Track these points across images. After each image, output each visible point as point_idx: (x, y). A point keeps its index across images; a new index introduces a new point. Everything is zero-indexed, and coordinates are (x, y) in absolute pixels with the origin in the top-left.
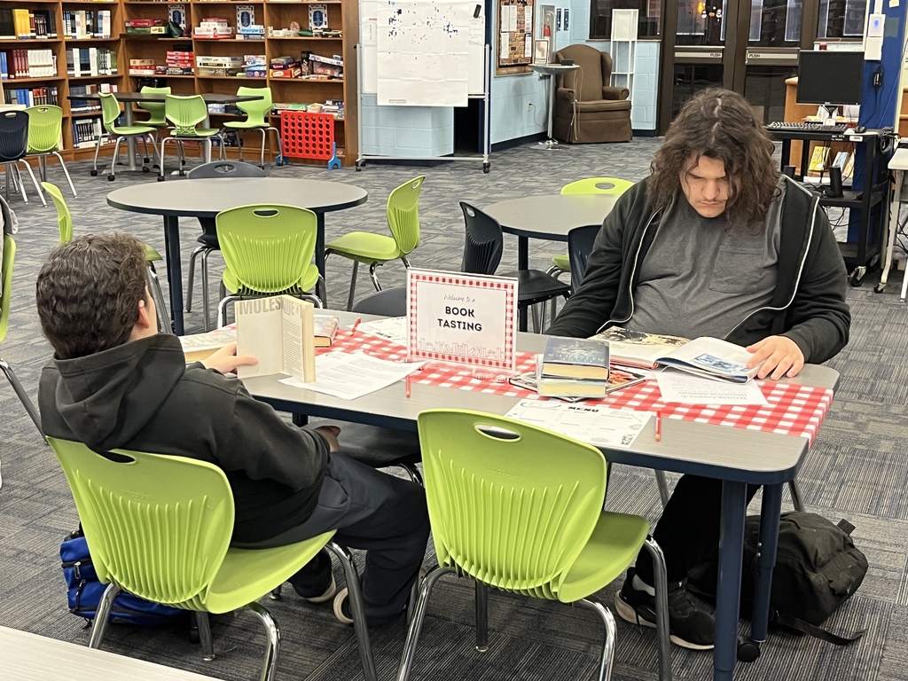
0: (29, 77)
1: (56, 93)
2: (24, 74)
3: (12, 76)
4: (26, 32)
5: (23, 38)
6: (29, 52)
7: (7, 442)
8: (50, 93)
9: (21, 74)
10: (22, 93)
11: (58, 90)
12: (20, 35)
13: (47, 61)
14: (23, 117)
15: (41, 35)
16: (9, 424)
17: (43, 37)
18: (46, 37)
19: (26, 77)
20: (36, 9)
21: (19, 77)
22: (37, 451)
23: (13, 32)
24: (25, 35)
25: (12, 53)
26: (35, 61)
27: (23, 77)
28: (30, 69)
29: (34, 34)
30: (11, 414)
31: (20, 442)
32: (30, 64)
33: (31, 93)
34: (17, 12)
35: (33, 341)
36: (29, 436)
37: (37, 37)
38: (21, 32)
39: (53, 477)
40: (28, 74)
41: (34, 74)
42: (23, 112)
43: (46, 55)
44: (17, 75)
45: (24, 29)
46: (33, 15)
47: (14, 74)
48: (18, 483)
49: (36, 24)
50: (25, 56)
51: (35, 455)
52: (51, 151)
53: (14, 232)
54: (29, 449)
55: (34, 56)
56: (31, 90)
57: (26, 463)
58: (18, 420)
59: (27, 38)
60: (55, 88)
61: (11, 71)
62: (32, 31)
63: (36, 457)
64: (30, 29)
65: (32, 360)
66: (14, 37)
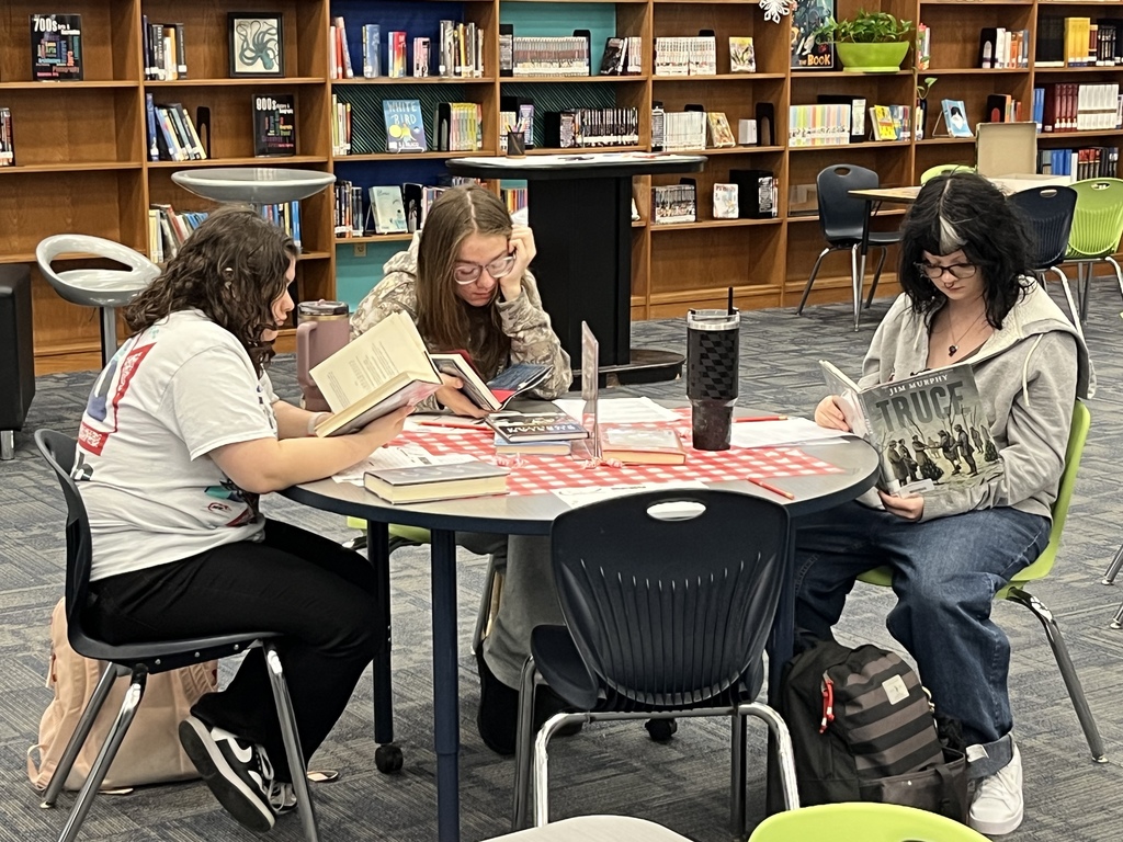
0: (1076, 130)
1: (1116, 157)
2: (1069, 125)
3: (1049, 128)
4: (1081, 55)
5: (1075, 64)
6: (1082, 87)
7: (1028, 745)
8: (1107, 157)
9: (1063, 125)
10: (1061, 156)
11: (1119, 153)
12: (1071, 60)
13: (1109, 103)
14: (1067, 196)
15: (1105, 59)
16: (1031, 715)
17: (1108, 63)
18: (1112, 63)
19: (1071, 130)
20: (1102, 16)
21: (1060, 130)
22: (1080, 770)
23: (1061, 57)
24: (1078, 60)
25: (1054, 89)
26: (1090, 105)
27: (1066, 130)
28: (1079, 116)
29: (1094, 59)
30: (1033, 698)
31: (1049, 749)
32: (1080, 108)
33: (1075, 156)
34: (1072, 22)
35: (1067, 578)
36: (1065, 742)
37: (1099, 63)
38: (1074, 56)
39: (1106, 820)
40: (1074, 125)
41: (1085, 124)
42: (1067, 189)
43: (1109, 94)
44: (1057, 125)
45: (1078, 50)
46: (1095, 27)
47: (1053, 125)
48: (1047, 819)
49: (1100, 42)
50: (1075, 95)
51: (1076, 776)
52: (1103, 256)
53: (1090, 396)
54: (1066, 764)
55: (1088, 95)
56: (1075, 151)
57: (1061, 786)
58: (1045, 711)
59: (1081, 64)
60: (1116, 149)
61: (1048, 119)
62: (1091, 54)
63: (1077, 780)
64: (1087, 50)
65: (1066, 610)
66: (1060, 64)
